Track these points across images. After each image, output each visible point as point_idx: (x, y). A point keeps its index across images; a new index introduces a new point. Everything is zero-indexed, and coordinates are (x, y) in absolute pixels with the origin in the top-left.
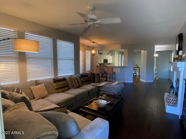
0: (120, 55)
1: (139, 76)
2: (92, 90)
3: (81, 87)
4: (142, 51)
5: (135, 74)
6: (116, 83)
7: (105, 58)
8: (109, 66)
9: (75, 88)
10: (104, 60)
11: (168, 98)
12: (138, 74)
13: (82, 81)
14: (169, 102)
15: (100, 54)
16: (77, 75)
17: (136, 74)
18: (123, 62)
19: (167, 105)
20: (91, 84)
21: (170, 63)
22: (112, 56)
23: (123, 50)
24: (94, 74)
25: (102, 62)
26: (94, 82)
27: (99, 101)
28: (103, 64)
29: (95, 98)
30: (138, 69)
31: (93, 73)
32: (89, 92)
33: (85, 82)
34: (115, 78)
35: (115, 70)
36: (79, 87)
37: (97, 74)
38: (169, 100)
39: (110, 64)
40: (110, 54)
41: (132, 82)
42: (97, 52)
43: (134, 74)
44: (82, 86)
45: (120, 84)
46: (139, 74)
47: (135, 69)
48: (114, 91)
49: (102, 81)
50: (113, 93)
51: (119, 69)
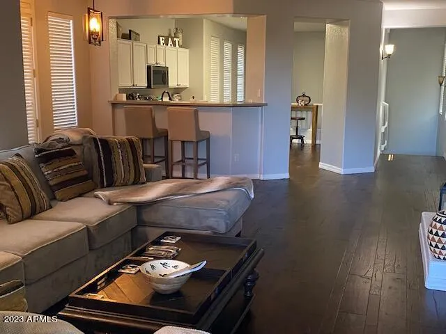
0: (228, 46)
1: (315, 147)
2: (103, 224)
3: (42, 210)
4: (328, 26)
5: (295, 141)
6: (219, 181)
7: (152, 62)
8: (176, 100)
9: (11, 223)
10: (149, 67)
11: (434, 231)
12: (308, 141)
13: (45, 183)
14: (437, 246)
15: (128, 36)
16: (16, 150)
17: (301, 138)
18: (240, 81)
19: (430, 257)
20: (99, 193)
21: (441, 84)
22: (187, 50)
23: (241, 22)
24: (105, 143)
25: (142, 82)
26: (111, 185)
27: (153, 267)
28: (144, 94)
29: (128, 257)
30: (309, 116)
31: (104, 136)
32: (90, 235)
33: (62, 185)
34: (208, 163)
35: (207, 123)
36: (33, 212)
37: (122, 144)
38: (437, 238)
39: (178, 90)
40: (176, 40)
41: (287, 176)
42: (112, 24)
43: (292, 138)
44: (51, 207)
45: (236, 185)
46: (314, 137)
47: (299, 115)
48: (211, 222)
49: (150, 178)
50: (210, 228)
51: (229, 115)
